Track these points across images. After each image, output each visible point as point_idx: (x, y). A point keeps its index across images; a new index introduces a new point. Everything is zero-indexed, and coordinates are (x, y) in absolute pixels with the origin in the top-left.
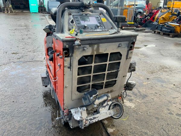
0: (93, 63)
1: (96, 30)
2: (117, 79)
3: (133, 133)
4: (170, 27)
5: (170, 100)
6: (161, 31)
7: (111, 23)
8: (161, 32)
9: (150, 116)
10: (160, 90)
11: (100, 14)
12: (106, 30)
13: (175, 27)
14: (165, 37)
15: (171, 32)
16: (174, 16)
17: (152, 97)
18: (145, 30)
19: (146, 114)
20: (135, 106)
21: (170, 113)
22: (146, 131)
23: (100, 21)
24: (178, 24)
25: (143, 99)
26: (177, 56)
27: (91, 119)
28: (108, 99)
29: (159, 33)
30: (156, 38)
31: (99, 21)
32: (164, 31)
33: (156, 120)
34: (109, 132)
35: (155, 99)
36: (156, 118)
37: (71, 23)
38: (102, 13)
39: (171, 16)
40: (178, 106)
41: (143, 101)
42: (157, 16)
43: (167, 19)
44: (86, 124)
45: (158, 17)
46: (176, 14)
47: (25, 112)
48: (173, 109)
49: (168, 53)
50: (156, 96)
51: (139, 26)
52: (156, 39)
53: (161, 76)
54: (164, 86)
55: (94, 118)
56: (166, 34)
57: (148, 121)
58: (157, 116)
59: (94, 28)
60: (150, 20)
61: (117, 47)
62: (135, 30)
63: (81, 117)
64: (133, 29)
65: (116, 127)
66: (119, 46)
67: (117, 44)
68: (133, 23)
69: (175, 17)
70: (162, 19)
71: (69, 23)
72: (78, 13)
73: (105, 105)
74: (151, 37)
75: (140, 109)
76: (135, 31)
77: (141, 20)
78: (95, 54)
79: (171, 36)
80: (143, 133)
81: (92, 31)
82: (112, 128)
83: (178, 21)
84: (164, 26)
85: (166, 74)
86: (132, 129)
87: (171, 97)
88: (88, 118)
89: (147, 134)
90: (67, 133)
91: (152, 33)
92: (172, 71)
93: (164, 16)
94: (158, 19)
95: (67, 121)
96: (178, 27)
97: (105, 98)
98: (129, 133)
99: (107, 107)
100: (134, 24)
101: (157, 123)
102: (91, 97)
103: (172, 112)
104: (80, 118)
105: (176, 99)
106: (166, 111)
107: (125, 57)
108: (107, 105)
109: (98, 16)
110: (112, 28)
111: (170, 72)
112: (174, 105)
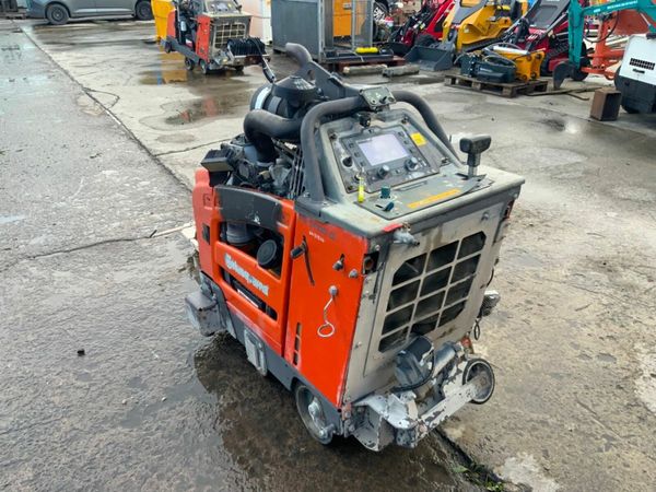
0: (424, 272)
1: (410, 177)
2: (467, 298)
3: (512, 429)
4: (501, 62)
5: (571, 317)
6: (474, 76)
7: (438, 147)
8: (473, 80)
9: (537, 373)
10: (536, 288)
11: (403, 122)
12: (434, 171)
13: (514, 60)
14: (492, 99)
15: (505, 79)
16: (504, 18)
17: (524, 317)
18: (417, 73)
19: (524, 368)
20: (488, 351)
21: (584, 356)
22: (541, 416)
23: (411, 145)
24: (525, 52)
25: (501, 326)
26: (547, 169)
27: (430, 419)
28: (456, 356)
29: (467, 84)
30: (464, 105)
31: (408, 146)
32: (483, 76)
33: (554, 382)
34: (453, 439)
35: (533, 320)
36: (555, 375)
37: (345, 167)
38: (407, 119)
39: (494, 19)
40: (595, 333)
41: (503, 332)
42: (449, 20)
43: (483, 29)
44: (421, 433)
45: (453, 24)
46: (507, 11)
47: (186, 428)
48: (586, 344)
49: (517, 160)
50: (533, 311)
51: (396, 58)
52: (468, 110)
53: (524, 245)
54: (542, 275)
55: (437, 414)
56: (492, 87)
57: (537, 390)
58: (553, 370)
59: (403, 170)
60: (425, 35)
61: (478, 220)
62: (385, 75)
63: (408, 419)
64: (378, 72)
65: (466, 421)
66: (483, 219)
67: (480, 214)
68: (374, 49)
69: (506, 21)
70: (467, 31)
71: (340, 169)
72: (351, 128)
73: (452, 374)
74: (447, 100)
75: (505, 358)
76: (386, 80)
77: (398, 36)
78: (431, 249)
79: (507, 92)
80: (537, 421)
81: (401, 181)
82: (457, 427)
83: (519, 38)
84: (481, 58)
85: (536, 236)
86: (505, 418)
87: (570, 307)
88: (424, 417)
89: (547, 423)
90: (344, 464)
91: (446, 85)
92: (549, 224)
93: (472, 20)
94: (452, 30)
95: (349, 432)
96: (524, 60)
97: (451, 355)
98: (503, 430)
99: (459, 378)
100: (378, 53)
101: (559, 389)
102: (419, 361)
103: (587, 352)
104: (408, 423)
105: (585, 311)
106: (572, 353)
107: (492, 240)
108: (459, 371)
109: (400, 130)
110: (444, 162)
111: (543, 229)
112: (586, 331)
